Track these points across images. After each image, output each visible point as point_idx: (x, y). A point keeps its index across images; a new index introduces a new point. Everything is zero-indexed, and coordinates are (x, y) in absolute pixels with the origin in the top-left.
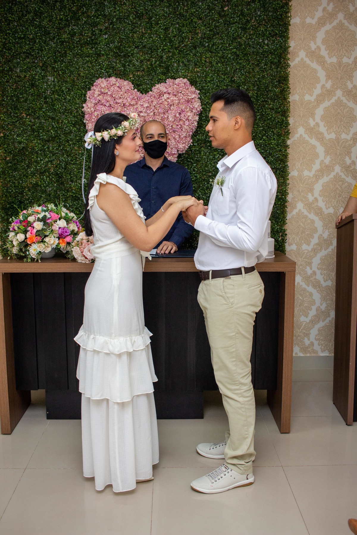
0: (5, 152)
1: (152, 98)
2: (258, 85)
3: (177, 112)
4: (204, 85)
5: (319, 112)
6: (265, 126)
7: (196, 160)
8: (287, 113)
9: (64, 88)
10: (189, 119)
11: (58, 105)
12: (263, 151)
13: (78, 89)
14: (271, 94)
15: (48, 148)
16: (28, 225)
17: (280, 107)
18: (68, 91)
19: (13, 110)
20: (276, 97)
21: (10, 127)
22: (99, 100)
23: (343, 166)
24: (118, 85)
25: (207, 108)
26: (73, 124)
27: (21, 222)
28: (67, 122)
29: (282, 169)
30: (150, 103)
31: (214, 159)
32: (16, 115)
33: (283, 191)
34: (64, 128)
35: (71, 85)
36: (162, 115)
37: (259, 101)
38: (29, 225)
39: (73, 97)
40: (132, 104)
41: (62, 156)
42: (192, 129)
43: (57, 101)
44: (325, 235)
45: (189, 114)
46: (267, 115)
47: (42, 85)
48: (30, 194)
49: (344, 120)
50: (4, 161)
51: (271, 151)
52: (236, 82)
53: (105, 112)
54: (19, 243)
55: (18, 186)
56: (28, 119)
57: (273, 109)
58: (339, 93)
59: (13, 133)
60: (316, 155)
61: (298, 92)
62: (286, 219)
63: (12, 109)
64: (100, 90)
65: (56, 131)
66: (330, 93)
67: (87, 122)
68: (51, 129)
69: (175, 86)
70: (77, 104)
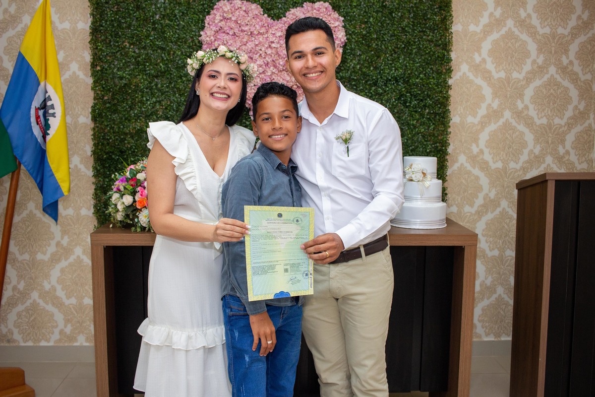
0: (102, 89)
1: (286, 25)
2: (414, 12)
4: (349, 10)
5: (486, 46)
6: (423, 61)
8: (449, 46)
9: (176, 11)
11: (170, 32)
12: (419, 92)
13: (194, 13)
14: (430, 23)
15: (156, 85)
16: (137, 185)
17: (440, 39)
18: (182, 15)
19: (114, 38)
20: (436, 26)
21: (108, 58)
22: (221, 27)
24: (244, 8)
25: (353, 38)
27: (127, 180)
28: (180, 53)
29: (442, 115)
32: (117, 44)
33: (443, 142)
34: (177, 61)
35: (185, 8)
38: (139, 184)
39: (188, 23)
40: (261, 32)
41: (173, 95)
43: (168, 27)
44: (492, 195)
47: (149, 8)
48: (133, 142)
50: (101, 100)
51: (429, 93)
52: (388, 7)
53: (228, 41)
54: (125, 207)
55: (119, 133)
56: (132, 49)
58: (510, 23)
59: (113, 66)
60: (482, 98)
61: (461, 21)
62: (447, 176)
63: (112, 37)
64: (222, 15)
65: (167, 64)
66: (498, 23)
68: (160, 62)
69: (315, 11)
70: (193, 31)
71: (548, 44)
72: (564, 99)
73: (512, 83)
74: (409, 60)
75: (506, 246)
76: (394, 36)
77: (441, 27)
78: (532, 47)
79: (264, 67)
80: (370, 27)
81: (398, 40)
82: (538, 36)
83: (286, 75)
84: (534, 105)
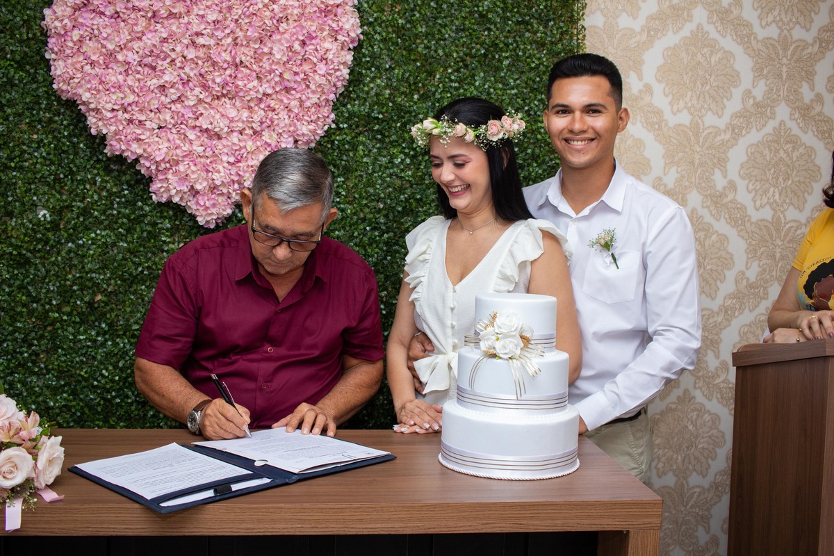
3: (297, 39)
6: (524, 85)
7: (345, 167)
10: (326, 59)
14: (539, 6)
17: (561, 40)
23: (709, 192)
25: (376, 32)
26: (17, 62)
30: (224, 11)
31: (390, 165)
36: (257, 46)
37: (510, 22)
40: (174, 11)
42: (335, 85)
45: (327, 45)
46: (528, 58)
49: (712, 80)
51: (537, 151)
53: (102, 30)
57: (543, 45)
61: (603, 6)
67: (53, 56)
71: (774, 60)
72: (806, 170)
73: (703, 135)
74: (496, 81)
75: (691, 467)
76: (463, 30)
77: (561, 16)
78: (743, 64)
79: (180, 87)
80: (412, 10)
81: (472, 39)
82: (754, 42)
83: (228, 106)
84: (747, 182)
